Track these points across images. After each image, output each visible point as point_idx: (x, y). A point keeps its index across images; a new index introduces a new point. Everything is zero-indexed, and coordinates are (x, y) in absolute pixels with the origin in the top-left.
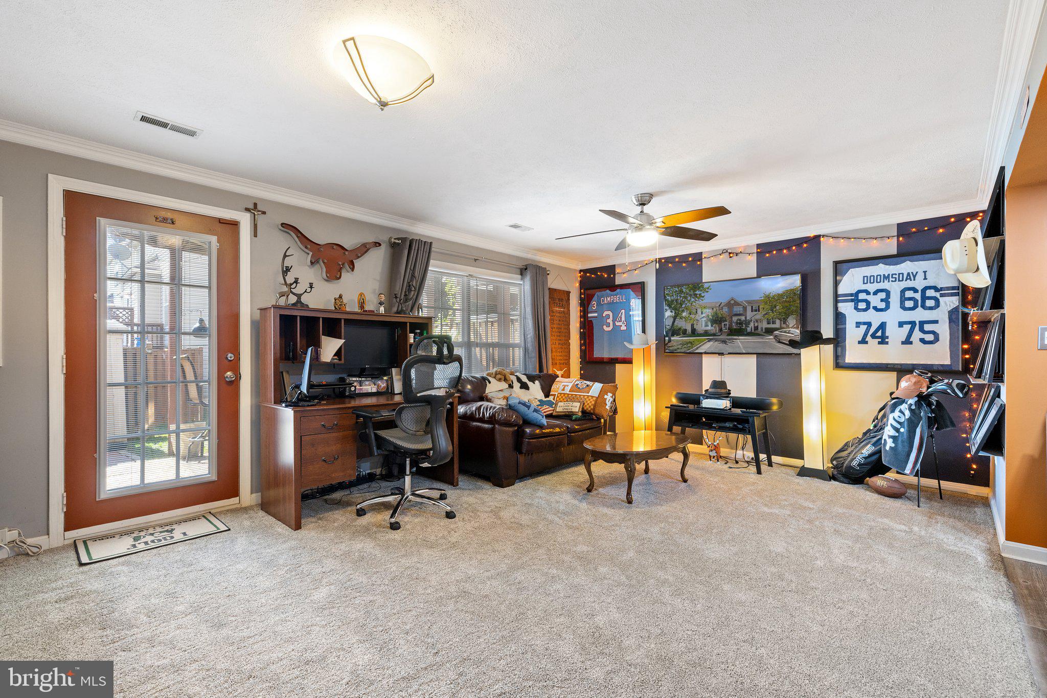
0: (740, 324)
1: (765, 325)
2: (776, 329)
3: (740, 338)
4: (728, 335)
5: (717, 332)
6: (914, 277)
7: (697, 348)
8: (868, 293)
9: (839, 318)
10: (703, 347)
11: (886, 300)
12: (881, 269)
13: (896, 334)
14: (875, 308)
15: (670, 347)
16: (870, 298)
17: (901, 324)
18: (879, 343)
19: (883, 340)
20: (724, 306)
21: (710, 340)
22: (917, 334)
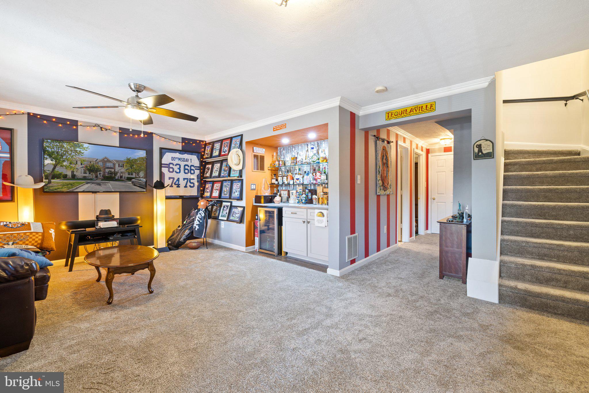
0: (111, 173)
1: (127, 175)
2: (133, 178)
3: (111, 182)
4: (102, 180)
5: (94, 177)
6: (188, 160)
7: (77, 188)
8: (173, 165)
9: (161, 174)
10: (82, 187)
11: (179, 169)
12: (177, 155)
13: (182, 183)
14: (176, 172)
15: (50, 187)
16: (174, 167)
17: (184, 179)
18: (177, 187)
19: (178, 186)
20: (99, 161)
21: (87, 183)
22: (189, 184)
